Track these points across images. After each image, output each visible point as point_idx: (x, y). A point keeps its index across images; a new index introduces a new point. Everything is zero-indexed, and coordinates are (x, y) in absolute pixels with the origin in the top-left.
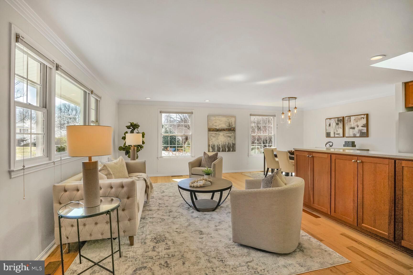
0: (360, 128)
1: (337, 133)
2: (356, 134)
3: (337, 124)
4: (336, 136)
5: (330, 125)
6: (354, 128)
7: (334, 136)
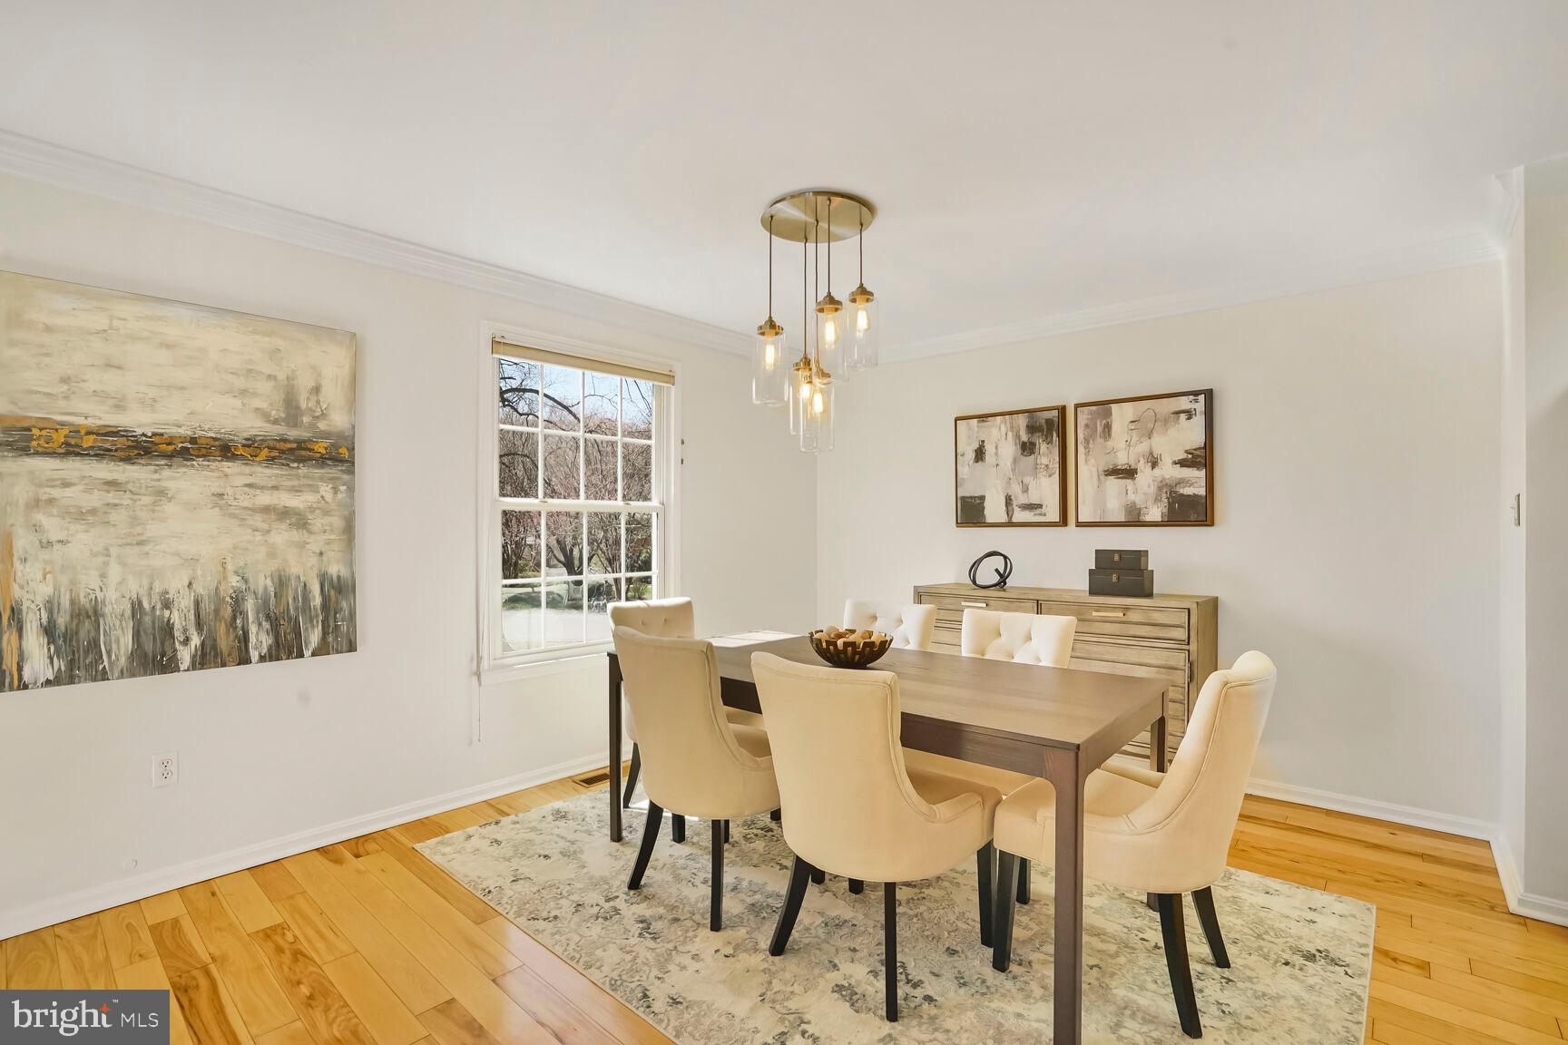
0: (1169, 471)
1: (1023, 499)
2: (1140, 504)
3: (1027, 448)
4: (1019, 516)
5: (980, 454)
6: (1129, 473)
7: (1004, 519)
